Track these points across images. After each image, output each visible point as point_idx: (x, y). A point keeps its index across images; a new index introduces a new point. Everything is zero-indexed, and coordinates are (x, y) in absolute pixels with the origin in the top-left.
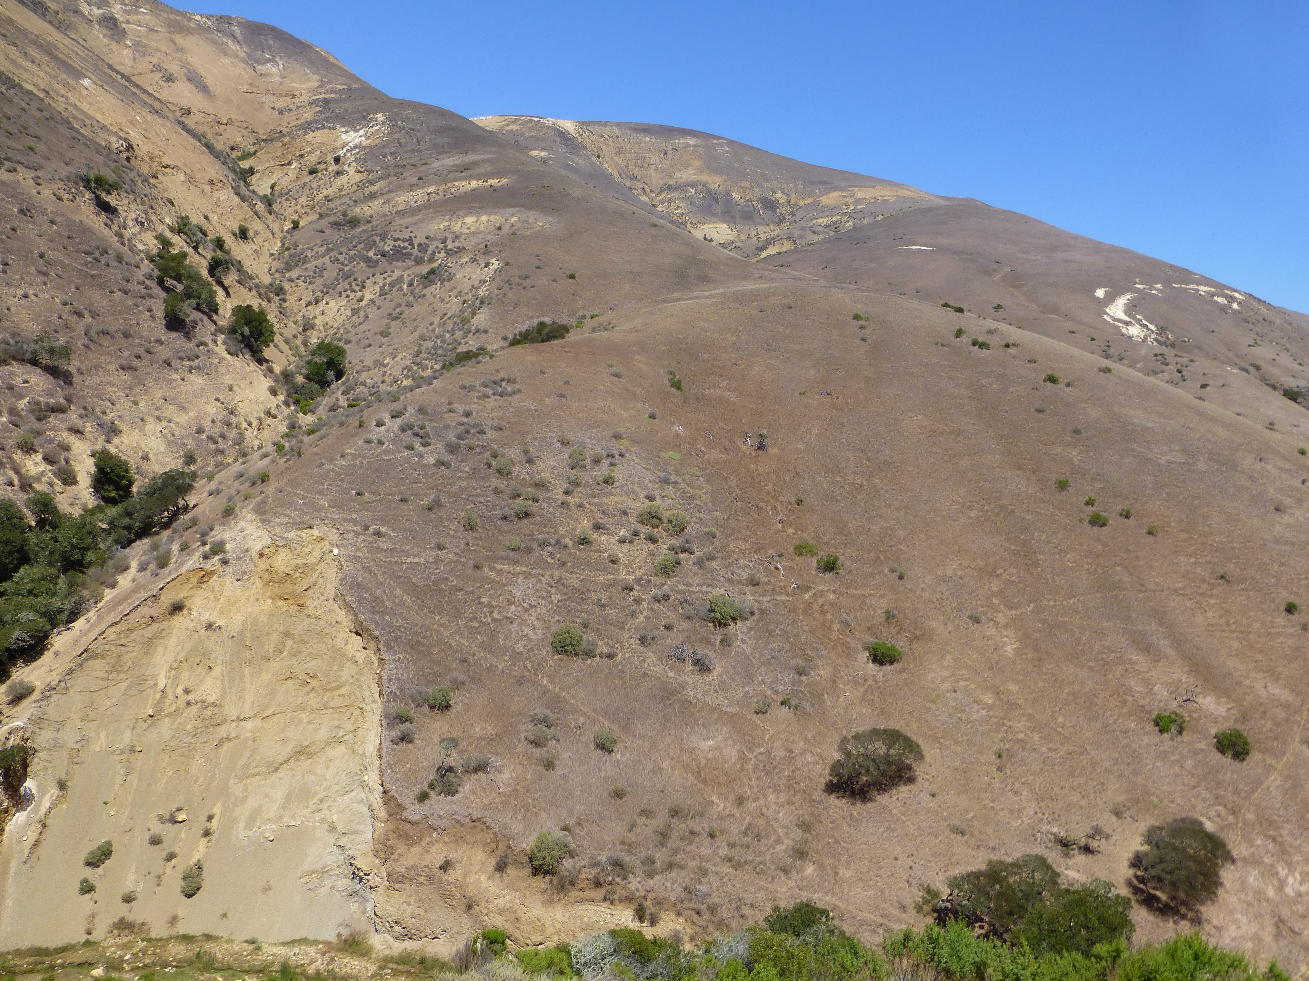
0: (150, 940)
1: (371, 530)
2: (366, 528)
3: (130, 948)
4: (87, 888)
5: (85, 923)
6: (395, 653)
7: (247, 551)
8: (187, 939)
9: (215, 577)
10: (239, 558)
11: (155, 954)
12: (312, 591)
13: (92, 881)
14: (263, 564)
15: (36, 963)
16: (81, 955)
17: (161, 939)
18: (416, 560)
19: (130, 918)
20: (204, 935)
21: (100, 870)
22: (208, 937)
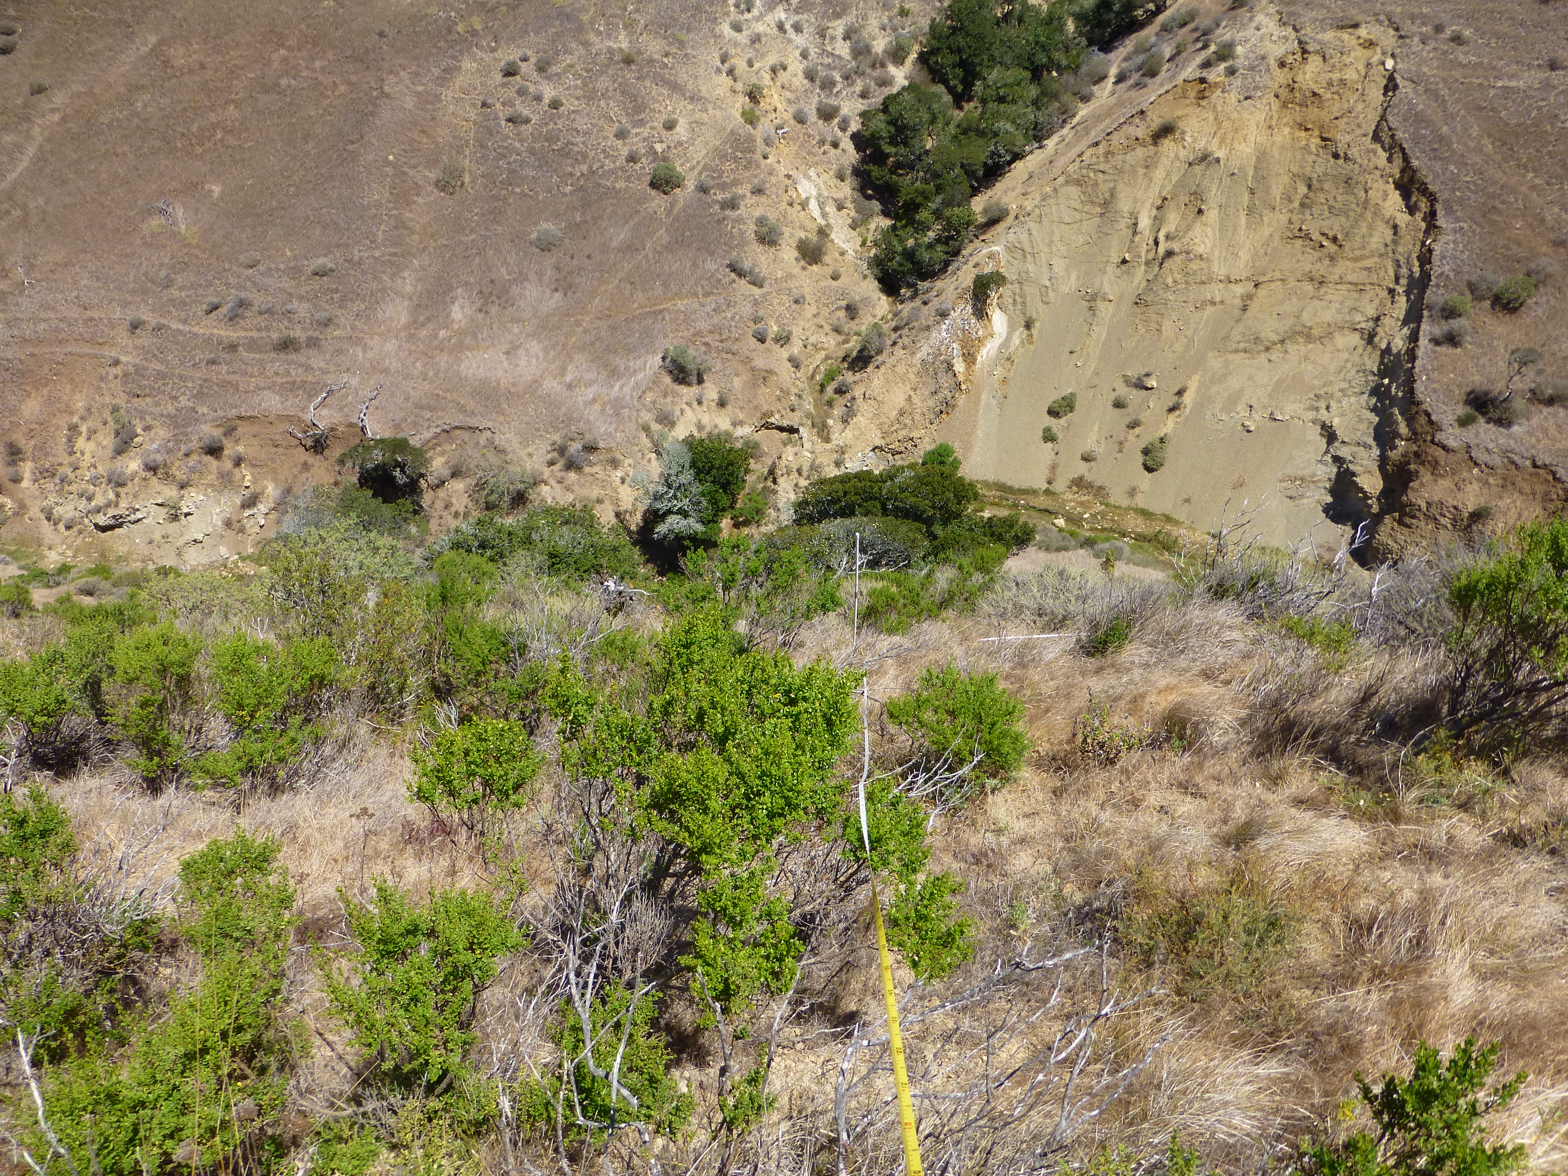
0: (1107, 505)
1: (1448, 32)
2: (1439, 29)
3: (1090, 508)
4: (1049, 437)
5: (1047, 471)
6: (1458, 220)
7: (1263, 58)
8: (1145, 514)
9: (1218, 92)
10: (1252, 68)
11: (1113, 521)
12: (1345, 120)
13: (1055, 430)
14: (1281, 77)
15: (1001, 498)
16: (1042, 502)
17: (1119, 507)
18: (1513, 84)
19: (1089, 477)
20: (1164, 515)
21: (1063, 421)
22: (1168, 519)
